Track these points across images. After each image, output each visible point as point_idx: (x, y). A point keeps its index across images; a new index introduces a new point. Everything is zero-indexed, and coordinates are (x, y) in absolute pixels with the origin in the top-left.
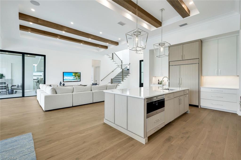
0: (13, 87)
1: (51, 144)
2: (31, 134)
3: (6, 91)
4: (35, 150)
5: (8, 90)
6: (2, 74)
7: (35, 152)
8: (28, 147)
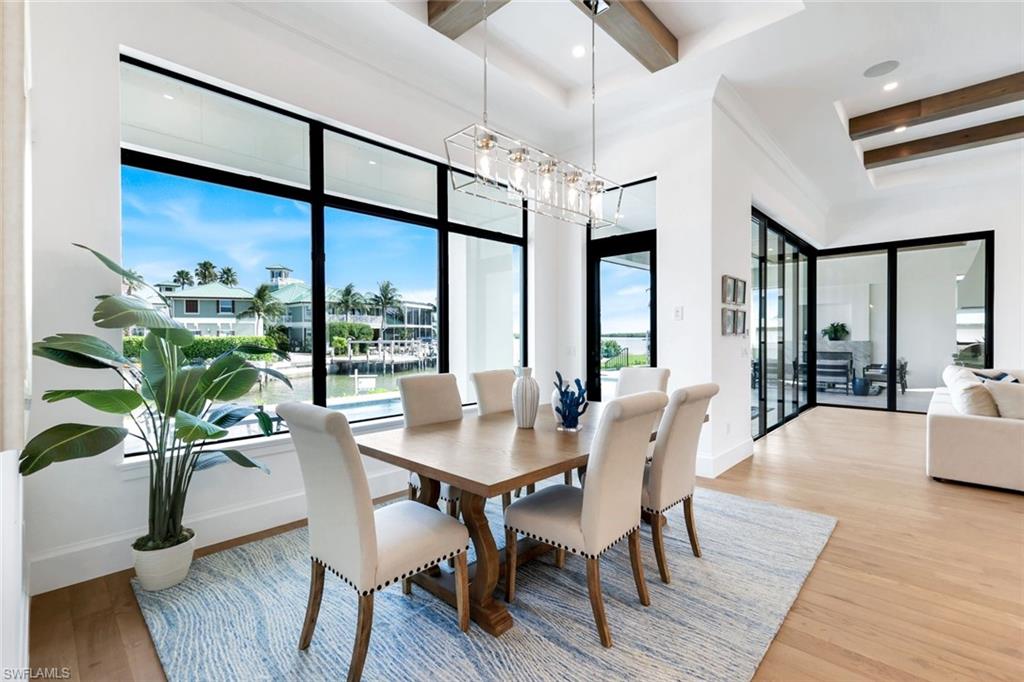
0: (872, 372)
1: (869, 573)
2: (833, 521)
3: (845, 384)
4: (817, 561)
5: (854, 380)
6: (843, 326)
7: (813, 563)
8: (805, 543)
